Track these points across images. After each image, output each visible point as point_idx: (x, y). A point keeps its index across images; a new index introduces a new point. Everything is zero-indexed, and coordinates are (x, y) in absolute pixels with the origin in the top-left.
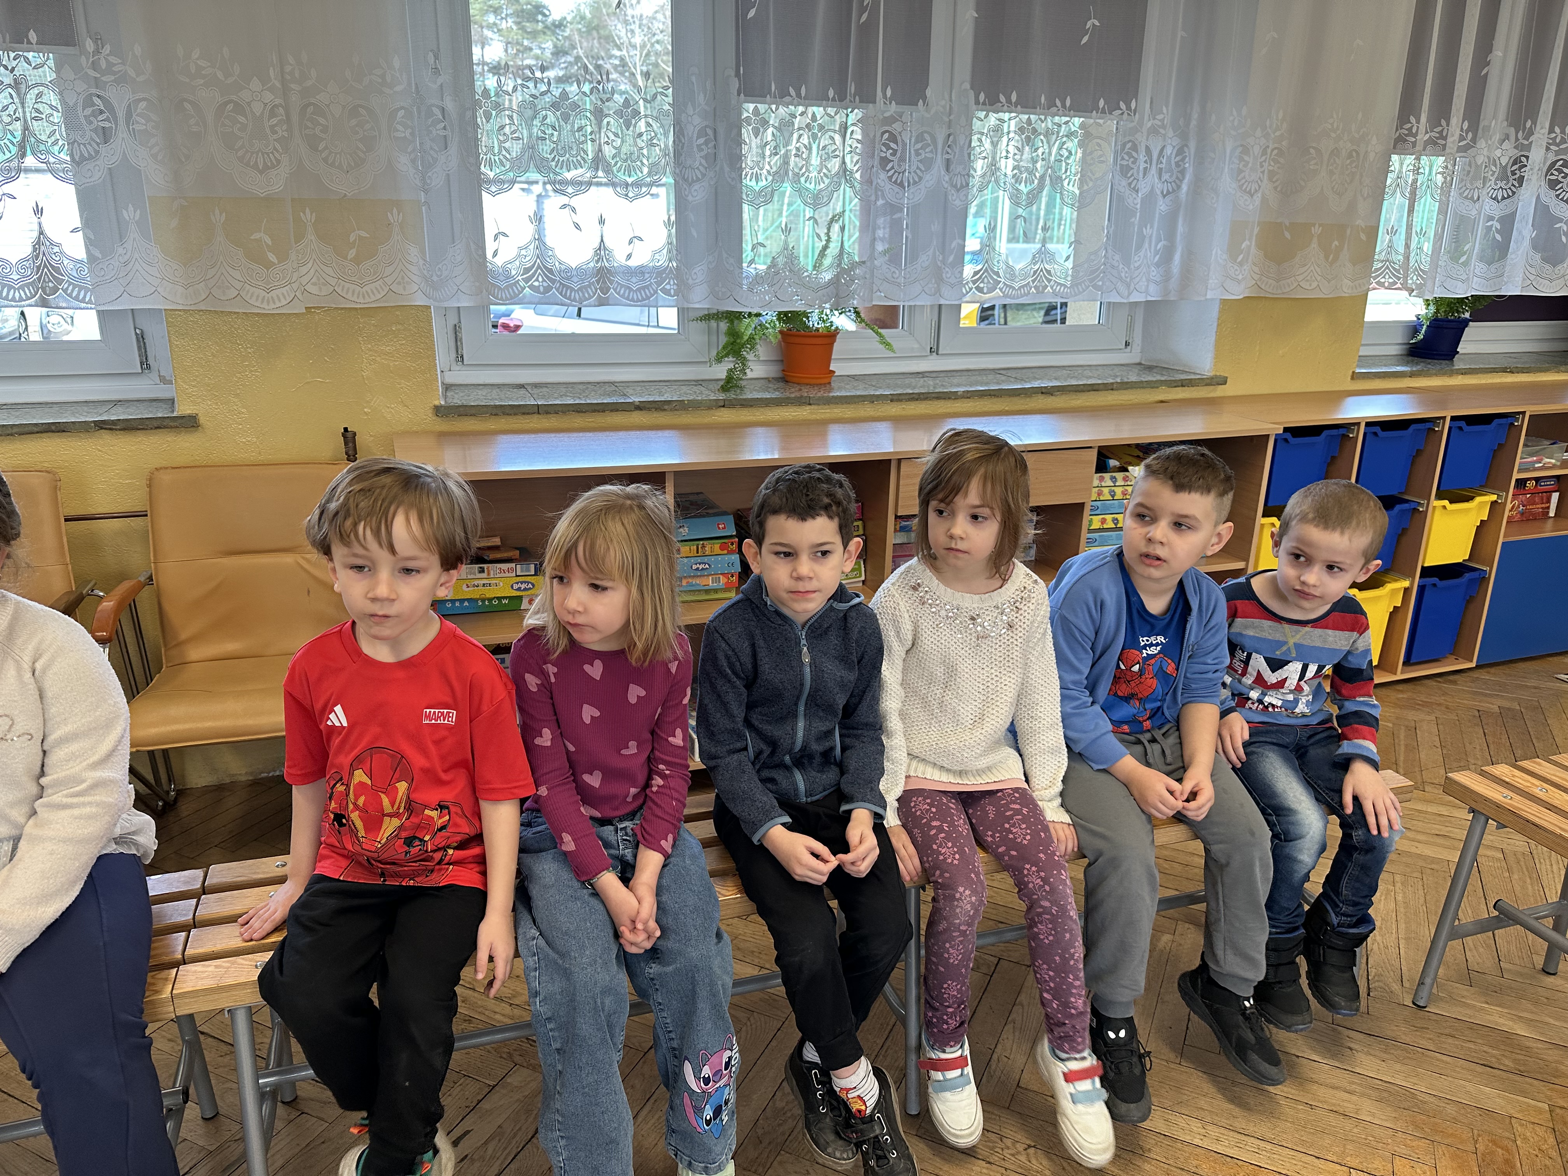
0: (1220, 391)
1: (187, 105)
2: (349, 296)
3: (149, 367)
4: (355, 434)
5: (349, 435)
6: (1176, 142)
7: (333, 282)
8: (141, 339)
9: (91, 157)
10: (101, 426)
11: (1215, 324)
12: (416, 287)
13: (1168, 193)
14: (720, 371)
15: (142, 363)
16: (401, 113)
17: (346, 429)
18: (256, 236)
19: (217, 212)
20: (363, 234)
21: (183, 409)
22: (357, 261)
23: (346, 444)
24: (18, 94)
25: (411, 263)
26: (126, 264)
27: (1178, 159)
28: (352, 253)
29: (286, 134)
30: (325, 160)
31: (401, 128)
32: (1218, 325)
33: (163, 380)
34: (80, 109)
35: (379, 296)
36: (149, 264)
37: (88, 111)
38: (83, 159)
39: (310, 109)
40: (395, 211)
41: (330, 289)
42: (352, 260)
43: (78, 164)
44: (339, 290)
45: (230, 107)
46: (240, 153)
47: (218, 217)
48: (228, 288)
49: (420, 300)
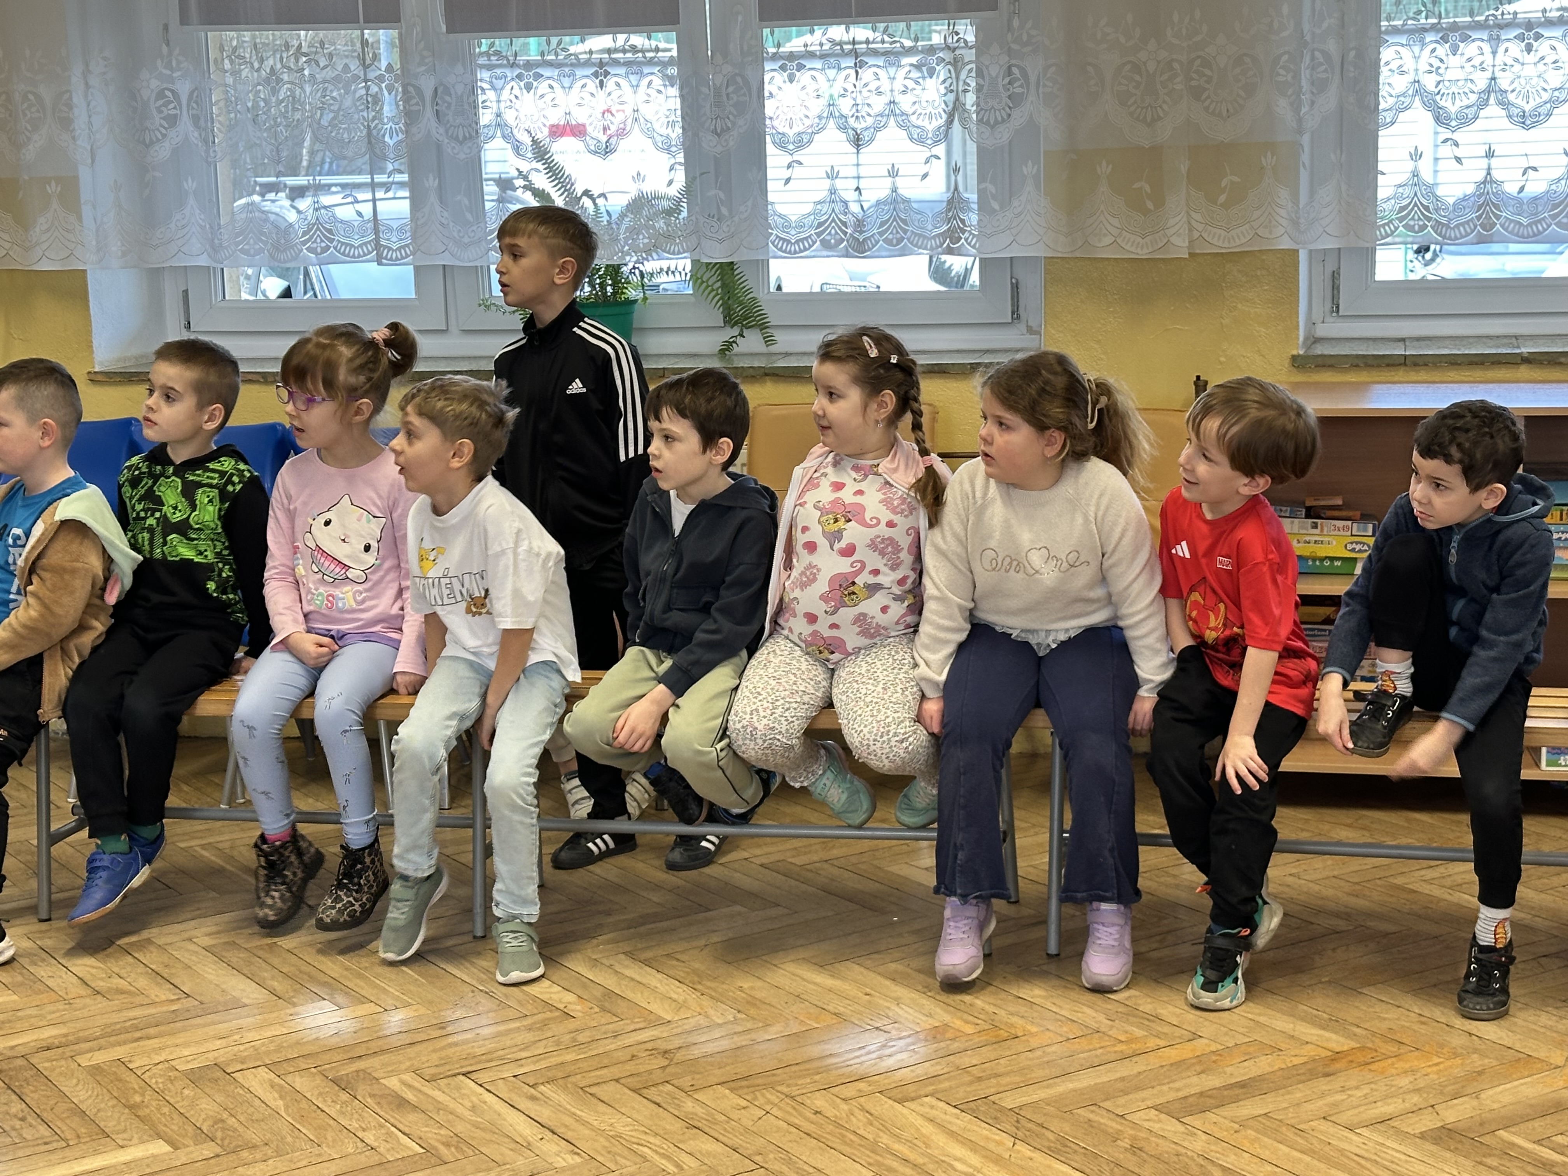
1: (1090, 69)
2: (1215, 242)
3: (1018, 318)
5: (1201, 383)
7: (1200, 227)
8: (1015, 287)
9: (1003, 121)
12: (1283, 231)
15: (1013, 313)
16: (1285, 58)
17: (1198, 377)
18: (1137, 185)
19: (1104, 163)
20: (1236, 179)
22: (1226, 206)
24: (955, 70)
25: (1280, 206)
26: (1020, 214)
28: (1222, 198)
30: (1206, 109)
31: (1282, 72)
33: (1030, 330)
34: (1000, 79)
35: (1244, 240)
36: (1039, 214)
37: (1007, 80)
38: (997, 123)
39: (1198, 62)
40: (1269, 153)
41: (1196, 235)
42: (1221, 205)
43: (992, 127)
44: (1205, 235)
45: (1128, 67)
46: (1132, 109)
47: (1104, 169)
48: (1105, 235)
49: (1286, 244)
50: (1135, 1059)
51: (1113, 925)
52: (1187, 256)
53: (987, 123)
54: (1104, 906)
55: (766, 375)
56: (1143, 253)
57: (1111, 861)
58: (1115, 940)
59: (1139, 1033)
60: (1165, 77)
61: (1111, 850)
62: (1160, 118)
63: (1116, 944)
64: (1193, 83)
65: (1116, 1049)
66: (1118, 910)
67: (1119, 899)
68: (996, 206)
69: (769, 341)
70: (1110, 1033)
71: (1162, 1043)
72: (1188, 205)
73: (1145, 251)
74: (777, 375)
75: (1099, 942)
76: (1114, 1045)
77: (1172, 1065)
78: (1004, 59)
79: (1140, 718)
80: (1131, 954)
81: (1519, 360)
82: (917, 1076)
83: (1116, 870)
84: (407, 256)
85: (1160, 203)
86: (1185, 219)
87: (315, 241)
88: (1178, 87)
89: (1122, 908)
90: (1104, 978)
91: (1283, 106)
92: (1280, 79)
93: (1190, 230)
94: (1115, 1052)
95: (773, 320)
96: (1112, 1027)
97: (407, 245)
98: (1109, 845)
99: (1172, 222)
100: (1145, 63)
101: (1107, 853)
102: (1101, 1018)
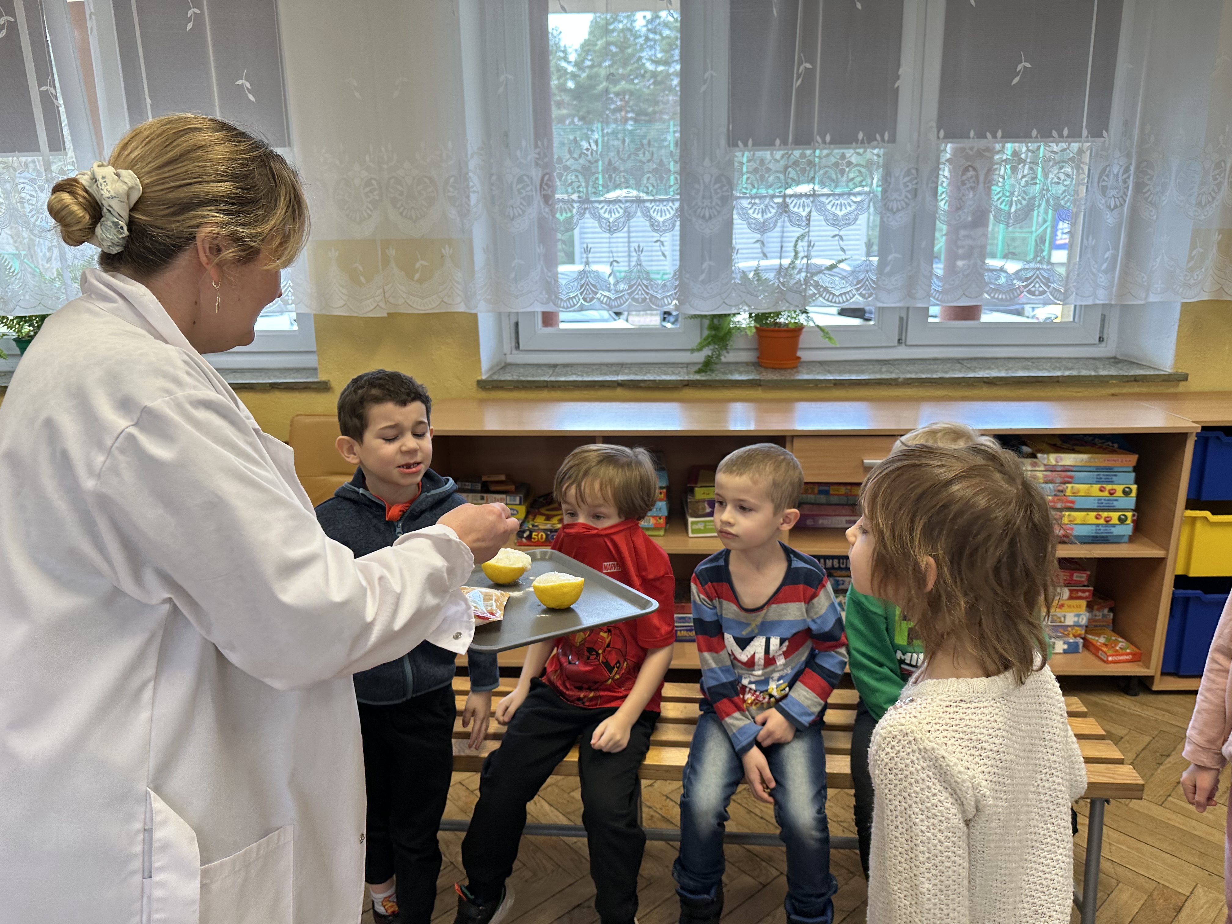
0: (1182, 387)
2: (414, 306)
6: (1123, 161)
7: (405, 295)
10: (274, 387)
11: (1177, 325)
12: (459, 299)
13: (1116, 207)
14: (700, 357)
16: (452, 180)
18: (355, 265)
19: (334, 250)
20: (425, 263)
21: (322, 377)
22: (420, 281)
25: (458, 283)
27: (1125, 176)
28: (417, 276)
29: (377, 198)
30: (401, 214)
31: (451, 189)
32: (1179, 326)
35: (434, 305)
39: (393, 181)
40: (447, 247)
42: (417, 281)
44: (408, 301)
46: (347, 212)
47: (334, 254)
48: (338, 300)
49: (462, 308)
52: (386, 315)
60: (367, 190)
81: (616, 384)
91: (453, 213)
92: (450, 194)
100: (353, 180)
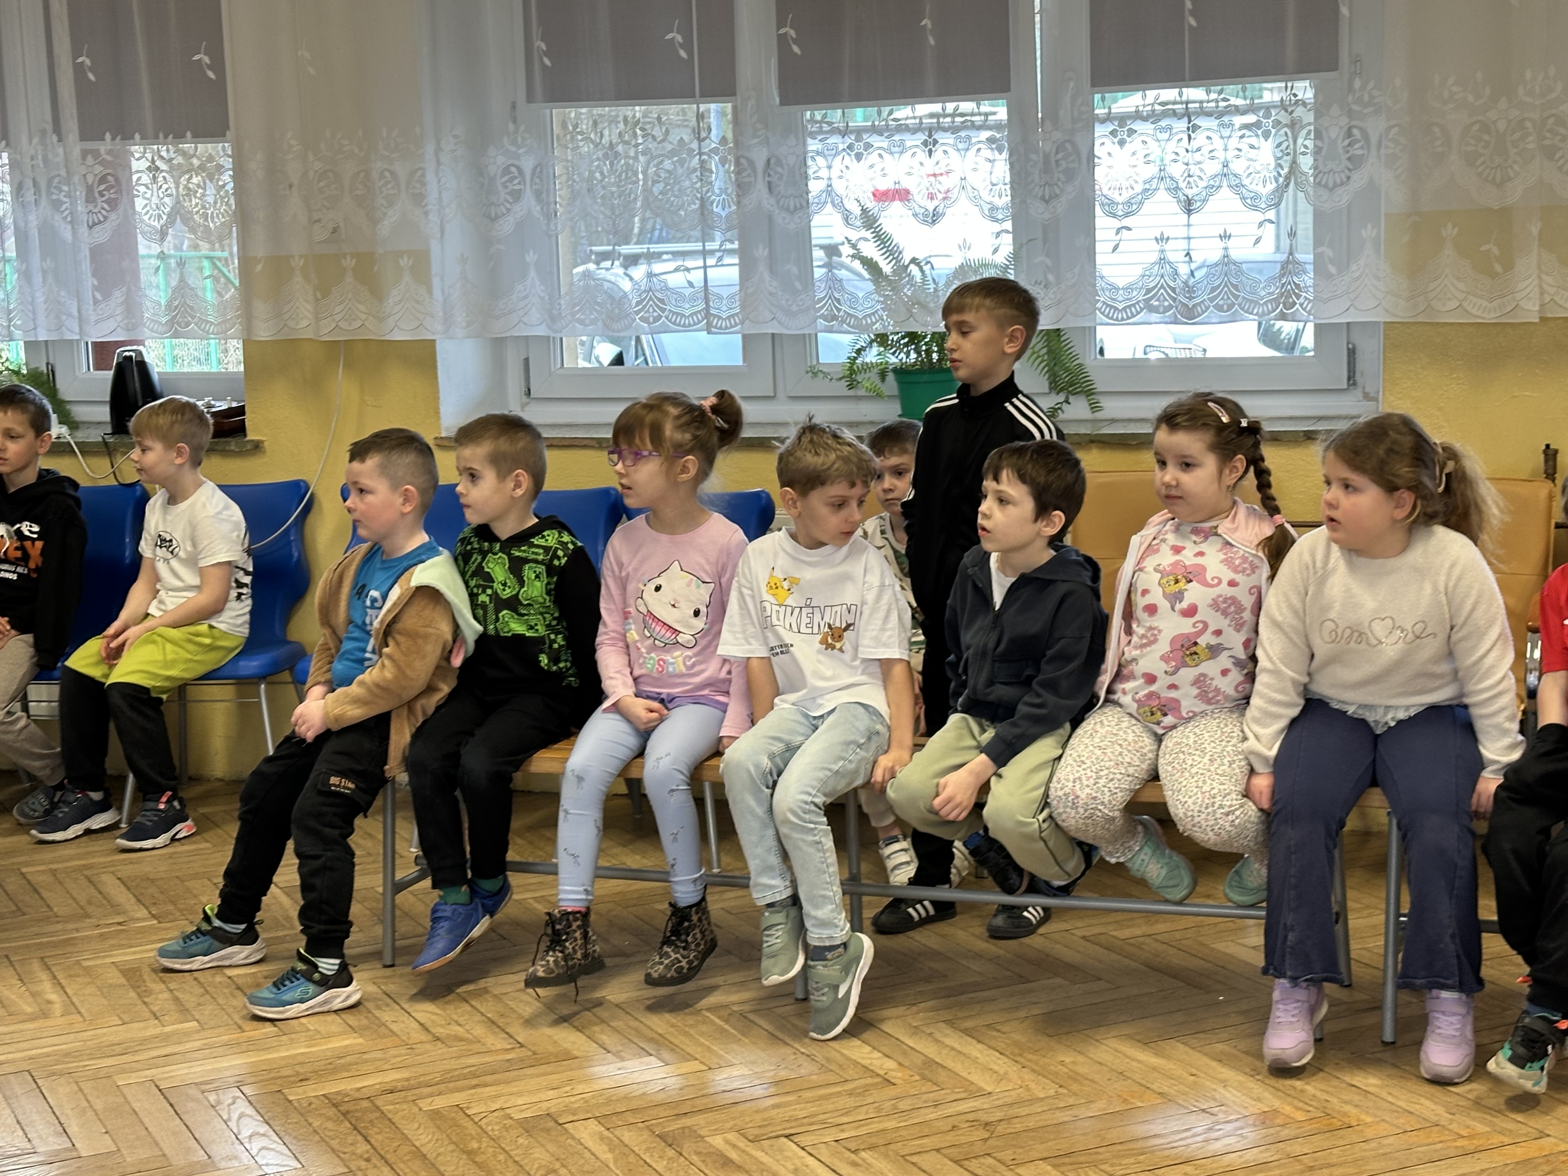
1: (1436, 129)
3: (1355, 384)
4: (1556, 452)
5: (1550, 452)
7: (1552, 290)
8: (1352, 353)
9: (1342, 184)
15: (1349, 379)
17: (1548, 446)
18: (1485, 247)
19: (1450, 226)
23: (1546, 461)
24: (1293, 133)
26: (1357, 279)
33: (1367, 397)
34: (1340, 141)
36: (1378, 279)
37: (1347, 142)
38: (1335, 186)
39: (1551, 121)
41: (1547, 298)
43: (1331, 190)
45: (1476, 127)
46: (1481, 169)
47: (1450, 231)
48: (1450, 299)
50: (1477, 1156)
51: (1454, 1014)
52: (1537, 320)
53: (1326, 186)
54: (1445, 994)
55: (1092, 442)
56: (1490, 317)
57: (1452, 948)
58: (1456, 1030)
59: (1481, 1128)
60: (1517, 136)
61: (1453, 936)
62: (1510, 179)
63: (1457, 1034)
64: (1547, 142)
65: (1457, 1144)
66: (1460, 998)
67: (1461, 987)
68: (1333, 270)
69: (1095, 407)
70: (1451, 1127)
71: (1507, 1140)
72: (1539, 268)
73: (1493, 315)
74: (1103, 442)
75: (1438, 1031)
76: (1455, 1140)
77: (1517, 1163)
78: (1344, 121)
79: (1484, 800)
80: (1473, 1044)
82: (1245, 1162)
83: (1458, 957)
84: (736, 325)
85: (1509, 266)
86: (1536, 282)
87: (648, 311)
88: (1531, 146)
89: (1464, 997)
90: (1445, 1069)
93: (1542, 294)
94: (1457, 1147)
95: (1099, 387)
96: (1452, 1121)
97: (737, 314)
98: (1450, 931)
99: (1521, 286)
100: (1494, 122)
101: (1448, 939)
102: (1441, 1110)
